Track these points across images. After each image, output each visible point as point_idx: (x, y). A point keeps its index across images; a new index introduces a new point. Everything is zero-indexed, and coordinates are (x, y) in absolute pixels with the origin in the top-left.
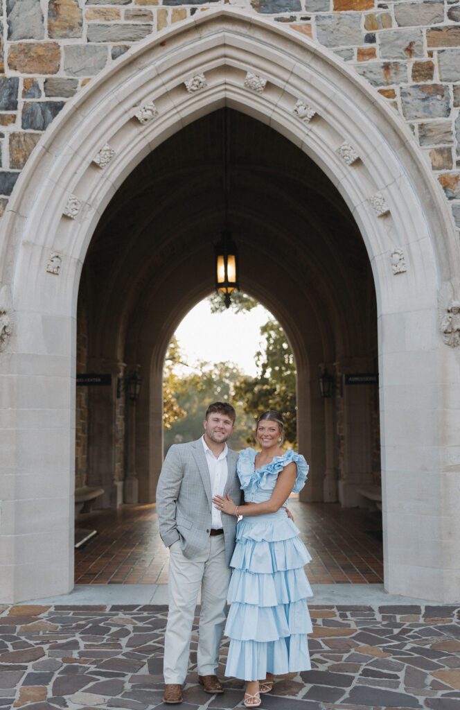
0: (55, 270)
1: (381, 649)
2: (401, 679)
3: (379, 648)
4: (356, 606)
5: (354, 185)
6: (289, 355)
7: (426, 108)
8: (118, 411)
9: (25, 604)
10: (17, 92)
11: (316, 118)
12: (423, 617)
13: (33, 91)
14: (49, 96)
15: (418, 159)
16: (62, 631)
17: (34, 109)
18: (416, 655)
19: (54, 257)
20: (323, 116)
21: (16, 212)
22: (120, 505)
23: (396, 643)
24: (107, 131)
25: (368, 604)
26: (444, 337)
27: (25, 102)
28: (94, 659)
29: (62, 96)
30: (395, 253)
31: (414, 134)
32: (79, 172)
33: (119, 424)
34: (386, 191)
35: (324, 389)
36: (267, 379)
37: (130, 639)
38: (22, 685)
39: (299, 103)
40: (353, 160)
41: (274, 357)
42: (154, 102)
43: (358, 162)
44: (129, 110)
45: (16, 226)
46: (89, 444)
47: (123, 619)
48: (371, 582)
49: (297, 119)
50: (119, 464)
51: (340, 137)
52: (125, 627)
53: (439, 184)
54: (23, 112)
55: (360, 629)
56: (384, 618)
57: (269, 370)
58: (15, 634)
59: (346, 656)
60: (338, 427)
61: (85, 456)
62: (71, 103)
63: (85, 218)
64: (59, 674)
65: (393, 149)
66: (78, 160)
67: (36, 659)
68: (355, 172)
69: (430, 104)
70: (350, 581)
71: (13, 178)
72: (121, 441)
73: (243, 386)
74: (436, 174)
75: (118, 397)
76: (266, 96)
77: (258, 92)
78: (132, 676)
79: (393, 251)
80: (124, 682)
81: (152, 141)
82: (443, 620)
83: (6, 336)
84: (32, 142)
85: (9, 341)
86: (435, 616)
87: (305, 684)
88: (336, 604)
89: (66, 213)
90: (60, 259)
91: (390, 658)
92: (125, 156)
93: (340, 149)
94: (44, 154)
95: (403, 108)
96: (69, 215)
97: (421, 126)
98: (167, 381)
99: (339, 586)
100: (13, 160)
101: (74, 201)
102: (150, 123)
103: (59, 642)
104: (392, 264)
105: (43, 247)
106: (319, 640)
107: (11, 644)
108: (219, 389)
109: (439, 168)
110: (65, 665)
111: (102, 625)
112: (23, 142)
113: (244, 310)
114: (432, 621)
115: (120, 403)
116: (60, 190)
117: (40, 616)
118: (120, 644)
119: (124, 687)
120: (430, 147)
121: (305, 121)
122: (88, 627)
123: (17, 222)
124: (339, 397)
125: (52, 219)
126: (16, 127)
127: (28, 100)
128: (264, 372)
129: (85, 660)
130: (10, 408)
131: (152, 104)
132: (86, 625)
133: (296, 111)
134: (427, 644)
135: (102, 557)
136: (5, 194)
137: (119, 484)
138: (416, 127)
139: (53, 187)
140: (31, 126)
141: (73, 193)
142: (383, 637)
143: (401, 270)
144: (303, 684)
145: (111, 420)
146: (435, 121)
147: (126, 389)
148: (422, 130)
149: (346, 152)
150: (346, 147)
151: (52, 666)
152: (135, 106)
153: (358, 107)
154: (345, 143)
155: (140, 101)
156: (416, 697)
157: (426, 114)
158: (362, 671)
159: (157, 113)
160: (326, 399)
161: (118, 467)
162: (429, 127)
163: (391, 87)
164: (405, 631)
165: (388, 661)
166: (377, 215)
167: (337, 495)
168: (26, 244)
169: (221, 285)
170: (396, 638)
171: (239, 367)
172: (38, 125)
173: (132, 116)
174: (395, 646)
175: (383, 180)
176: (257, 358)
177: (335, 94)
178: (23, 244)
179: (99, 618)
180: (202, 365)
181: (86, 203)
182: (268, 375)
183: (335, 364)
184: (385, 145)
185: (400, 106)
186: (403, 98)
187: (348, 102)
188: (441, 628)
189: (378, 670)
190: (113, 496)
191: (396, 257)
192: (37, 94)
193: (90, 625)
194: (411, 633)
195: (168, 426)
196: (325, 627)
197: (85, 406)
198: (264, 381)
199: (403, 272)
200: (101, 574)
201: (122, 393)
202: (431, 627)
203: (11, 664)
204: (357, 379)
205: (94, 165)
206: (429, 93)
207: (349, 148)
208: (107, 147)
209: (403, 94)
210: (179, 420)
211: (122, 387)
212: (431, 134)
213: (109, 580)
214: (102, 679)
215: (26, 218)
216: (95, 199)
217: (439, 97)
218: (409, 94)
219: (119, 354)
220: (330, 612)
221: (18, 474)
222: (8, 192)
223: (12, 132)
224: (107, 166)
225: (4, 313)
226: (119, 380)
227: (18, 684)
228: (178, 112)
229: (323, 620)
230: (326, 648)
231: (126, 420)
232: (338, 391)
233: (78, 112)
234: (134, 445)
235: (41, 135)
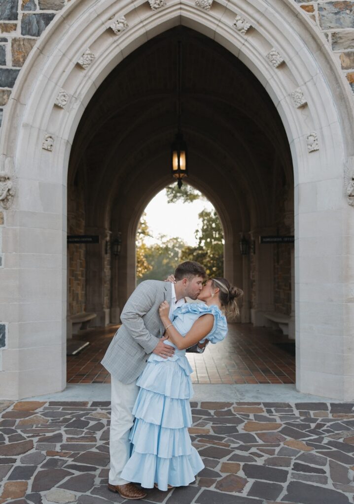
0: (49, 147)
1: (304, 442)
2: (328, 474)
3: (303, 441)
4: (278, 403)
5: (279, 84)
6: (216, 232)
7: (338, 20)
8: (106, 263)
9: (27, 400)
10: (18, 5)
11: (251, 30)
12: (330, 413)
13: (30, 5)
14: (42, 9)
15: (332, 60)
16: (51, 425)
17: (31, 19)
18: (334, 449)
19: (47, 138)
20: (256, 28)
21: (18, 100)
22: (108, 324)
23: (315, 437)
24: (88, 38)
25: (287, 402)
26: (348, 199)
27: (23, 14)
28: (73, 452)
29: (52, 9)
30: (311, 136)
31: (328, 41)
32: (66, 71)
33: (107, 270)
34: (304, 87)
35: (242, 248)
36: (202, 247)
37: (104, 432)
38: (8, 480)
39: (237, 18)
40: (279, 63)
41: (207, 233)
42: (125, 16)
43: (283, 65)
44: (106, 22)
45: (18, 111)
46: (86, 285)
47: (100, 413)
48: (285, 383)
49: (235, 32)
50: (107, 297)
51: (268, 45)
52: (101, 421)
53: (346, 80)
54: (23, 22)
55: (285, 424)
56: (301, 413)
57: (203, 241)
58: (13, 428)
59: (277, 449)
60: (251, 274)
61: (84, 292)
62: (59, 14)
63: (72, 108)
64: (41, 467)
65: (311, 53)
66: (66, 61)
67: (25, 453)
68: (280, 73)
69: (341, 17)
70: (270, 382)
71: (15, 74)
72: (108, 282)
73: (187, 251)
74: (344, 73)
75: (106, 253)
76: (212, 13)
77: (206, 9)
78: (102, 470)
79: (309, 135)
80: (94, 476)
81: (124, 49)
82: (347, 416)
83: (10, 197)
84: (29, 46)
85: (13, 200)
86: (340, 412)
87: (249, 479)
88: (263, 401)
89: (57, 103)
90: (53, 139)
91: (314, 452)
92: (103, 60)
93: (269, 54)
94: (39, 55)
95: (320, 20)
96: (59, 105)
97: (334, 35)
98: (140, 248)
99: (262, 386)
100: (14, 60)
101: (63, 94)
102: (122, 34)
103: (48, 435)
104: (308, 145)
105: (39, 129)
106: (253, 433)
107: (8, 437)
108: (172, 254)
109: (347, 68)
110: (48, 458)
111: (83, 419)
112: (22, 46)
113: (189, 201)
114: (339, 416)
115: (107, 258)
116: (52, 85)
117: (36, 411)
118: (95, 437)
119: (94, 482)
120: (339, 51)
121: (242, 33)
122: (71, 421)
123: (18, 109)
124: (252, 254)
125: (46, 108)
126: (17, 34)
127: (26, 12)
128: (200, 242)
129: (65, 453)
130: (14, 253)
131: (123, 18)
132: (70, 419)
133: (235, 24)
134: (340, 438)
135: (91, 361)
136: (9, 87)
137: (107, 311)
138: (330, 36)
139: (46, 81)
140: (29, 33)
141: (62, 87)
142: (304, 431)
143: (315, 149)
144: (245, 479)
145: (101, 269)
146: (345, 31)
147: (112, 248)
148: (334, 38)
149: (274, 57)
150: (274, 53)
151: (36, 458)
152: (110, 19)
153: (285, 19)
154: (273, 49)
155: (114, 15)
156: (345, 493)
157: (338, 25)
158: (294, 465)
159: (127, 25)
160: (244, 256)
161: (106, 300)
162: (340, 35)
163: (311, 3)
164: (319, 426)
165: (312, 455)
166: (297, 107)
167: (250, 319)
168: (26, 126)
169: (175, 172)
170: (313, 432)
171: (184, 241)
172: (34, 32)
173: (108, 27)
174: (314, 440)
175: (302, 78)
176: (196, 234)
177: (267, 9)
178: (23, 126)
179: (82, 412)
180: (162, 237)
181: (73, 96)
182: (202, 244)
183: (250, 233)
184: (305, 49)
185: (317, 18)
186: (320, 13)
187: (277, 15)
188: (348, 423)
189: (306, 464)
190: (103, 319)
191: (311, 139)
192: (33, 7)
193: (74, 419)
194: (325, 428)
195: (141, 275)
196: (257, 421)
197: (83, 259)
198: (200, 248)
199: (317, 150)
200: (88, 375)
201: (109, 251)
202: (339, 422)
203: (4, 457)
204: (268, 240)
205: (79, 66)
206: (340, 9)
207: (277, 54)
208: (88, 52)
209: (320, 9)
210: (148, 273)
211: (109, 247)
212: (341, 41)
213: (93, 380)
214: (77, 473)
215: (25, 105)
216: (80, 93)
217: (348, 11)
218: (325, 9)
219: (107, 225)
220: (259, 408)
221: (21, 303)
222: (11, 85)
223: (13, 38)
224: (89, 67)
225: (8, 178)
226: (107, 242)
227: (4, 479)
228: (144, 26)
229: (254, 415)
230: (260, 442)
231: (111, 269)
232: (252, 250)
233: (65, 22)
234: (117, 286)
235: (36, 40)
